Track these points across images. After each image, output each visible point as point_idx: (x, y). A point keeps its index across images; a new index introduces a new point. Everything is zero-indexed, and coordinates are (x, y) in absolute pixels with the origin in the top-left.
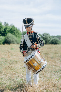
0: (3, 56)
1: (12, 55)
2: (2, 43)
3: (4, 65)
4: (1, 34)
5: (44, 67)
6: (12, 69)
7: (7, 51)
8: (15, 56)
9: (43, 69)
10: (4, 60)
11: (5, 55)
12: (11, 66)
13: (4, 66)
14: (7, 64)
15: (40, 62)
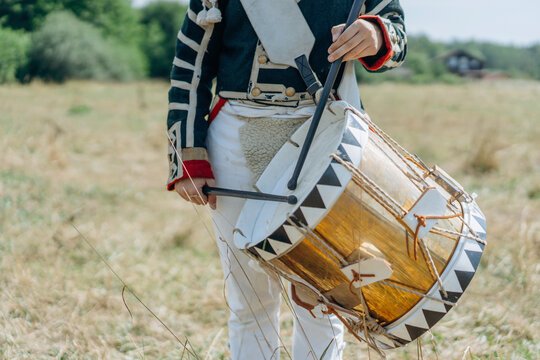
0: (14, 158)
1: (78, 151)
2: (11, 73)
3: (17, 228)
4: (4, 19)
5: (464, 279)
6: (78, 253)
7: (48, 121)
8: (98, 154)
9: (453, 297)
10: (24, 186)
11: (32, 150)
12: (70, 233)
13: (16, 235)
14: (41, 217)
15: (414, 234)
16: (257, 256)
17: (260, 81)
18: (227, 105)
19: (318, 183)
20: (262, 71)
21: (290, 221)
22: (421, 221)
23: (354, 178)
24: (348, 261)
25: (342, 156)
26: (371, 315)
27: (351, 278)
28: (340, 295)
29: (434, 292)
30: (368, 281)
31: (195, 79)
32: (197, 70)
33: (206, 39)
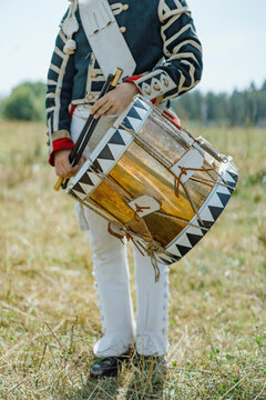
9: (207, 224)
15: (178, 179)
16: (76, 196)
17: (93, 89)
18: (76, 109)
19: (109, 142)
21: (91, 169)
22: (184, 171)
23: (135, 140)
24: (133, 197)
25: (127, 125)
26: (155, 239)
27: (135, 210)
28: (133, 224)
29: (194, 221)
30: (146, 212)
31: (58, 90)
32: (59, 84)
33: (64, 64)
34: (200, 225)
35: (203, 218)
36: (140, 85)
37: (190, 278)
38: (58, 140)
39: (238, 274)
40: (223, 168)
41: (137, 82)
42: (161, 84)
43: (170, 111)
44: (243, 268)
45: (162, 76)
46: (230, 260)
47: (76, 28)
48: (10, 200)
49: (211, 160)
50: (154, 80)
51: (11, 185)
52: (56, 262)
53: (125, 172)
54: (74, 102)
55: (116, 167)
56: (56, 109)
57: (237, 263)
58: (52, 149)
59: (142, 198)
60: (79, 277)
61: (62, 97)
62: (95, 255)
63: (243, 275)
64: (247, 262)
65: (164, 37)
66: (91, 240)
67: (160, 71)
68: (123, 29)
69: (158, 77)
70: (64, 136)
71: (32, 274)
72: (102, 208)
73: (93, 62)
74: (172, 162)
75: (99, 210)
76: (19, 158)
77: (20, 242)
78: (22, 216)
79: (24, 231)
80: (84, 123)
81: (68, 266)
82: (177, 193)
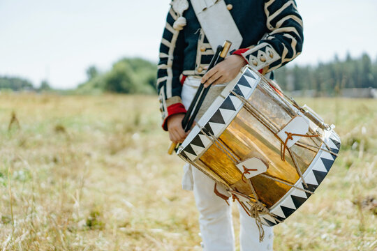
9: (311, 188)
15: (284, 144)
16: (186, 157)
17: (202, 62)
18: (187, 79)
19: (220, 107)
20: (203, 56)
21: (203, 131)
22: (290, 136)
23: (245, 106)
24: (241, 160)
25: (237, 92)
26: (260, 200)
27: (243, 171)
28: (240, 185)
29: (299, 184)
30: (253, 174)
31: (170, 62)
32: (170, 56)
33: (174, 39)
34: (305, 188)
35: (307, 182)
36: (248, 57)
37: (288, 240)
38: (173, 106)
39: (335, 237)
40: (326, 135)
41: (244, 55)
42: (266, 56)
43: (274, 82)
44: (339, 231)
45: (267, 49)
46: (325, 223)
47: (186, 6)
48: (113, 166)
49: (315, 128)
50: (260, 53)
51: (114, 152)
52: (159, 224)
53: (233, 137)
54: (185, 73)
55: (226, 131)
56: (169, 78)
57: (333, 226)
58: (166, 114)
59: (249, 160)
60: (181, 239)
61: (173, 68)
62: (201, 216)
63: (340, 238)
64: (343, 225)
65: (267, 13)
66: (197, 200)
67: (265, 44)
68: (230, 6)
69: (263, 49)
70: (177, 102)
71: (136, 235)
72: (211, 169)
73: (203, 37)
74: (279, 127)
75: (208, 172)
76: (120, 127)
77: (123, 205)
78: (124, 181)
79: (127, 195)
80: (195, 91)
81: (170, 228)
82: (283, 157)
